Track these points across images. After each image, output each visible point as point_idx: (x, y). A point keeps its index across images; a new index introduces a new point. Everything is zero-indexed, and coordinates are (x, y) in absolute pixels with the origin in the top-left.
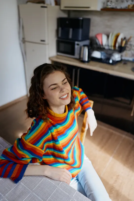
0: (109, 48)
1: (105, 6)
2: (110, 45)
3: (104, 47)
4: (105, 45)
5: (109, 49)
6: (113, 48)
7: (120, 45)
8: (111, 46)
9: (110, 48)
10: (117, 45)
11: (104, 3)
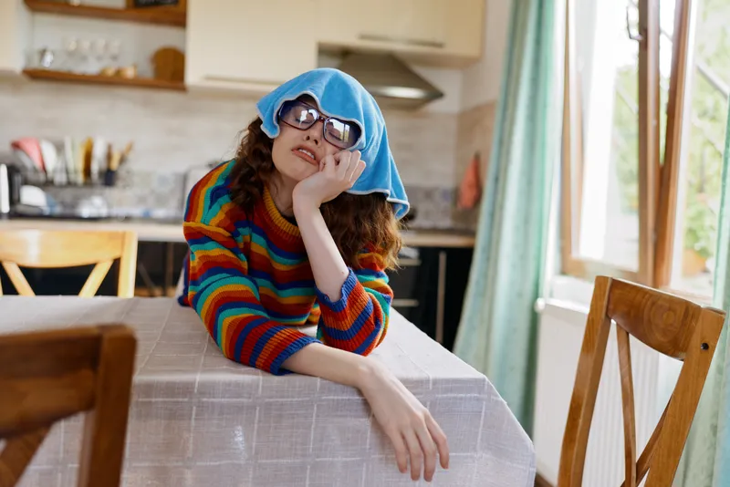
0: (68, 178)
1: (35, 64)
2: (71, 167)
3: (50, 175)
4: (55, 171)
5: (70, 184)
6: (80, 178)
7: (104, 166)
8: (76, 172)
9: (72, 177)
10: (95, 167)
11: (29, 58)
